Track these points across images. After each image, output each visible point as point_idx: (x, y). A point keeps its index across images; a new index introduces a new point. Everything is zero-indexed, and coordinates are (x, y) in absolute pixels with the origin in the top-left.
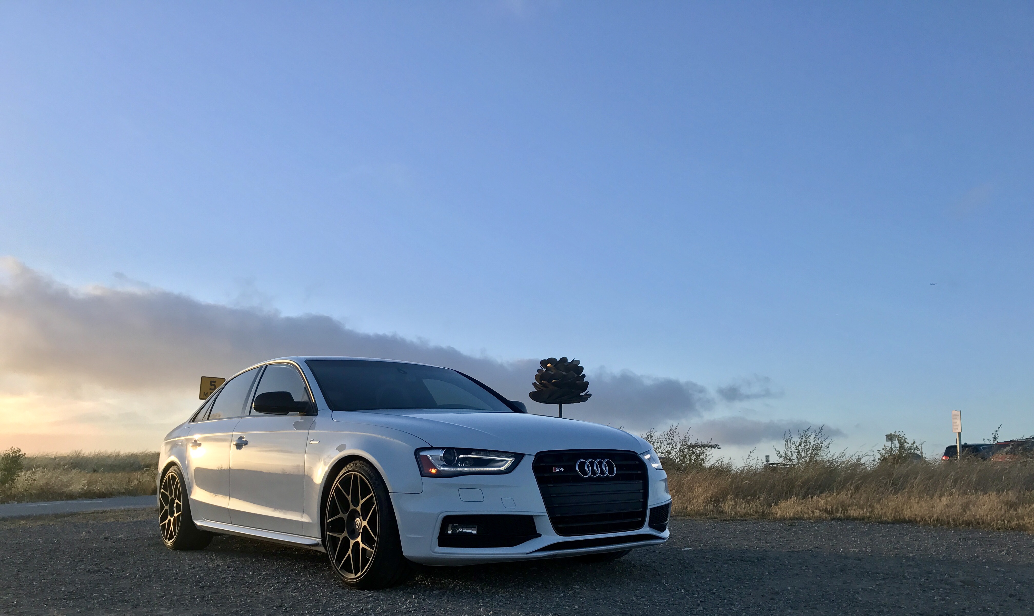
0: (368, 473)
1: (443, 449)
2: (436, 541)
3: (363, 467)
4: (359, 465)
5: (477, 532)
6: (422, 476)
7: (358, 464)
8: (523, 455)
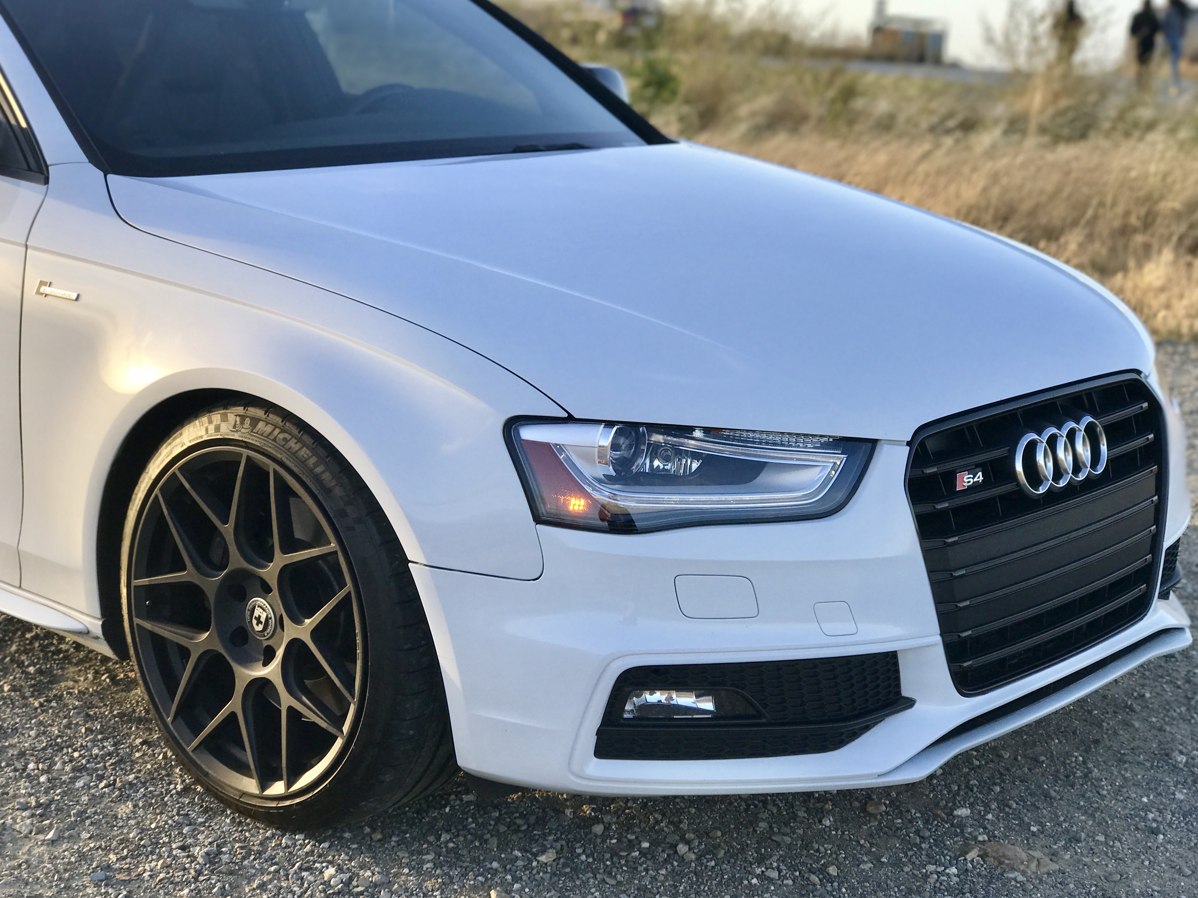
0: (312, 470)
1: (609, 424)
2: (589, 740)
3: (285, 439)
4: (269, 429)
5: (716, 705)
6: (538, 519)
7: (261, 425)
8: (873, 443)
